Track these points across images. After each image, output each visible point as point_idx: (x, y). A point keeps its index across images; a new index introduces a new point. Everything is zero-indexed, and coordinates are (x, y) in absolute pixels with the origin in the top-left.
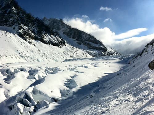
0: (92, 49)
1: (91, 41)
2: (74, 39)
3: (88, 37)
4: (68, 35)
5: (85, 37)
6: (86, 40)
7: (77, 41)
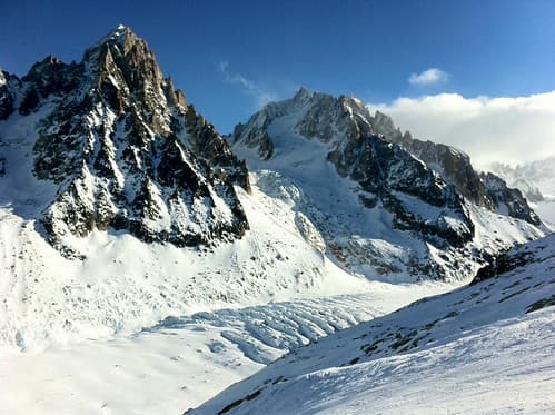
0: (406, 228)
1: (415, 192)
2: (356, 184)
3: (410, 173)
4: (339, 166)
5: (399, 172)
6: (399, 189)
7: (360, 192)
